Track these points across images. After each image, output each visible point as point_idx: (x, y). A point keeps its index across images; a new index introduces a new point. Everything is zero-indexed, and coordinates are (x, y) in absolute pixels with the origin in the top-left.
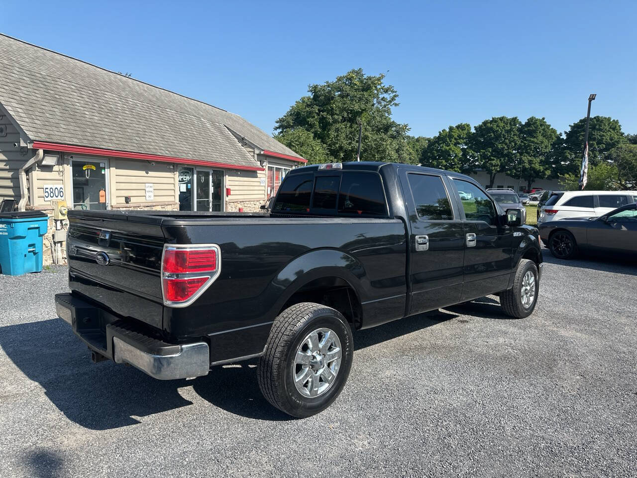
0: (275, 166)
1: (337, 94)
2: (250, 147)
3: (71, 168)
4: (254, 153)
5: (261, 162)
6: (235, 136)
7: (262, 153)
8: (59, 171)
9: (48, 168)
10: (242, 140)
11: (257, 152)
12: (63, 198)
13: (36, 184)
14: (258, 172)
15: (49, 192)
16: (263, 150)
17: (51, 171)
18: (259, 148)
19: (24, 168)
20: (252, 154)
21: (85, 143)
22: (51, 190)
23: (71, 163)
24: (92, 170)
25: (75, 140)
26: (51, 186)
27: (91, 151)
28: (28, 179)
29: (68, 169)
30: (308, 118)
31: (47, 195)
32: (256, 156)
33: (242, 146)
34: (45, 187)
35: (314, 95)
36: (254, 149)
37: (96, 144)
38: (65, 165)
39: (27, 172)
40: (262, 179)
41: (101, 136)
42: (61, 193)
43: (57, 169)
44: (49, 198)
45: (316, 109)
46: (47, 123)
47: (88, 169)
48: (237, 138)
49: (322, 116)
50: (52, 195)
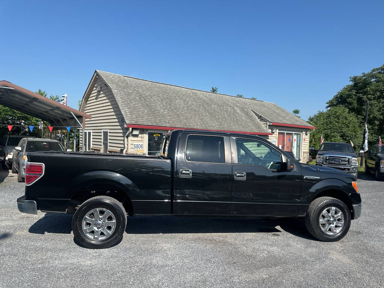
0: (286, 132)
1: (373, 80)
2: (265, 121)
3: (148, 135)
4: (267, 125)
5: (272, 129)
6: (257, 116)
7: (271, 124)
8: (141, 137)
9: (136, 136)
10: (260, 117)
11: (268, 124)
12: (142, 149)
13: (130, 142)
14: (269, 136)
15: (136, 146)
16: (272, 123)
17: (138, 137)
18: (269, 122)
19: (126, 136)
20: (266, 125)
21: (154, 124)
22: (137, 145)
23: (147, 133)
24: (158, 137)
25: (150, 123)
26: (137, 144)
27: (156, 128)
28: (127, 141)
29: (146, 137)
30: (348, 98)
31: (135, 147)
32: (268, 126)
33: (260, 121)
34: (134, 144)
35: (354, 83)
36: (266, 122)
37: (160, 124)
38: (144, 134)
39: (127, 137)
40: (272, 140)
41: (164, 121)
42: (142, 147)
43: (141, 136)
44: (136, 149)
45: (354, 92)
46: (138, 116)
47: (156, 136)
48: (258, 116)
49: (359, 96)
50: (137, 147)
